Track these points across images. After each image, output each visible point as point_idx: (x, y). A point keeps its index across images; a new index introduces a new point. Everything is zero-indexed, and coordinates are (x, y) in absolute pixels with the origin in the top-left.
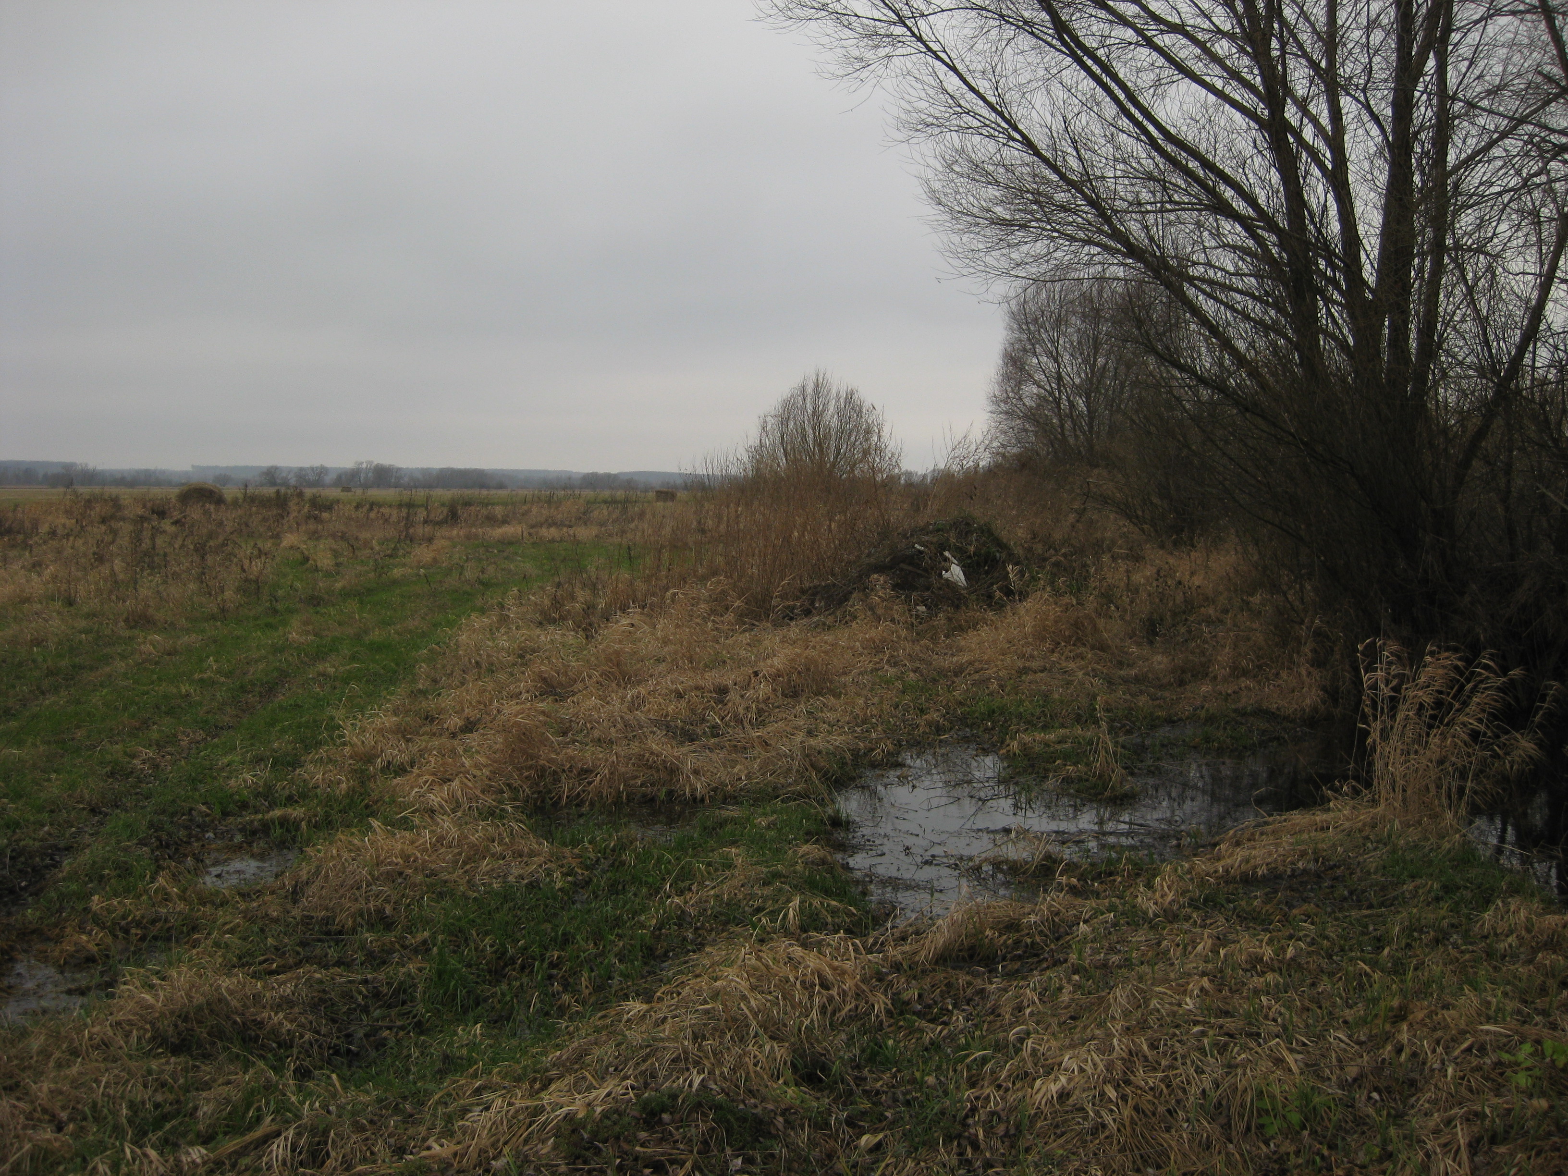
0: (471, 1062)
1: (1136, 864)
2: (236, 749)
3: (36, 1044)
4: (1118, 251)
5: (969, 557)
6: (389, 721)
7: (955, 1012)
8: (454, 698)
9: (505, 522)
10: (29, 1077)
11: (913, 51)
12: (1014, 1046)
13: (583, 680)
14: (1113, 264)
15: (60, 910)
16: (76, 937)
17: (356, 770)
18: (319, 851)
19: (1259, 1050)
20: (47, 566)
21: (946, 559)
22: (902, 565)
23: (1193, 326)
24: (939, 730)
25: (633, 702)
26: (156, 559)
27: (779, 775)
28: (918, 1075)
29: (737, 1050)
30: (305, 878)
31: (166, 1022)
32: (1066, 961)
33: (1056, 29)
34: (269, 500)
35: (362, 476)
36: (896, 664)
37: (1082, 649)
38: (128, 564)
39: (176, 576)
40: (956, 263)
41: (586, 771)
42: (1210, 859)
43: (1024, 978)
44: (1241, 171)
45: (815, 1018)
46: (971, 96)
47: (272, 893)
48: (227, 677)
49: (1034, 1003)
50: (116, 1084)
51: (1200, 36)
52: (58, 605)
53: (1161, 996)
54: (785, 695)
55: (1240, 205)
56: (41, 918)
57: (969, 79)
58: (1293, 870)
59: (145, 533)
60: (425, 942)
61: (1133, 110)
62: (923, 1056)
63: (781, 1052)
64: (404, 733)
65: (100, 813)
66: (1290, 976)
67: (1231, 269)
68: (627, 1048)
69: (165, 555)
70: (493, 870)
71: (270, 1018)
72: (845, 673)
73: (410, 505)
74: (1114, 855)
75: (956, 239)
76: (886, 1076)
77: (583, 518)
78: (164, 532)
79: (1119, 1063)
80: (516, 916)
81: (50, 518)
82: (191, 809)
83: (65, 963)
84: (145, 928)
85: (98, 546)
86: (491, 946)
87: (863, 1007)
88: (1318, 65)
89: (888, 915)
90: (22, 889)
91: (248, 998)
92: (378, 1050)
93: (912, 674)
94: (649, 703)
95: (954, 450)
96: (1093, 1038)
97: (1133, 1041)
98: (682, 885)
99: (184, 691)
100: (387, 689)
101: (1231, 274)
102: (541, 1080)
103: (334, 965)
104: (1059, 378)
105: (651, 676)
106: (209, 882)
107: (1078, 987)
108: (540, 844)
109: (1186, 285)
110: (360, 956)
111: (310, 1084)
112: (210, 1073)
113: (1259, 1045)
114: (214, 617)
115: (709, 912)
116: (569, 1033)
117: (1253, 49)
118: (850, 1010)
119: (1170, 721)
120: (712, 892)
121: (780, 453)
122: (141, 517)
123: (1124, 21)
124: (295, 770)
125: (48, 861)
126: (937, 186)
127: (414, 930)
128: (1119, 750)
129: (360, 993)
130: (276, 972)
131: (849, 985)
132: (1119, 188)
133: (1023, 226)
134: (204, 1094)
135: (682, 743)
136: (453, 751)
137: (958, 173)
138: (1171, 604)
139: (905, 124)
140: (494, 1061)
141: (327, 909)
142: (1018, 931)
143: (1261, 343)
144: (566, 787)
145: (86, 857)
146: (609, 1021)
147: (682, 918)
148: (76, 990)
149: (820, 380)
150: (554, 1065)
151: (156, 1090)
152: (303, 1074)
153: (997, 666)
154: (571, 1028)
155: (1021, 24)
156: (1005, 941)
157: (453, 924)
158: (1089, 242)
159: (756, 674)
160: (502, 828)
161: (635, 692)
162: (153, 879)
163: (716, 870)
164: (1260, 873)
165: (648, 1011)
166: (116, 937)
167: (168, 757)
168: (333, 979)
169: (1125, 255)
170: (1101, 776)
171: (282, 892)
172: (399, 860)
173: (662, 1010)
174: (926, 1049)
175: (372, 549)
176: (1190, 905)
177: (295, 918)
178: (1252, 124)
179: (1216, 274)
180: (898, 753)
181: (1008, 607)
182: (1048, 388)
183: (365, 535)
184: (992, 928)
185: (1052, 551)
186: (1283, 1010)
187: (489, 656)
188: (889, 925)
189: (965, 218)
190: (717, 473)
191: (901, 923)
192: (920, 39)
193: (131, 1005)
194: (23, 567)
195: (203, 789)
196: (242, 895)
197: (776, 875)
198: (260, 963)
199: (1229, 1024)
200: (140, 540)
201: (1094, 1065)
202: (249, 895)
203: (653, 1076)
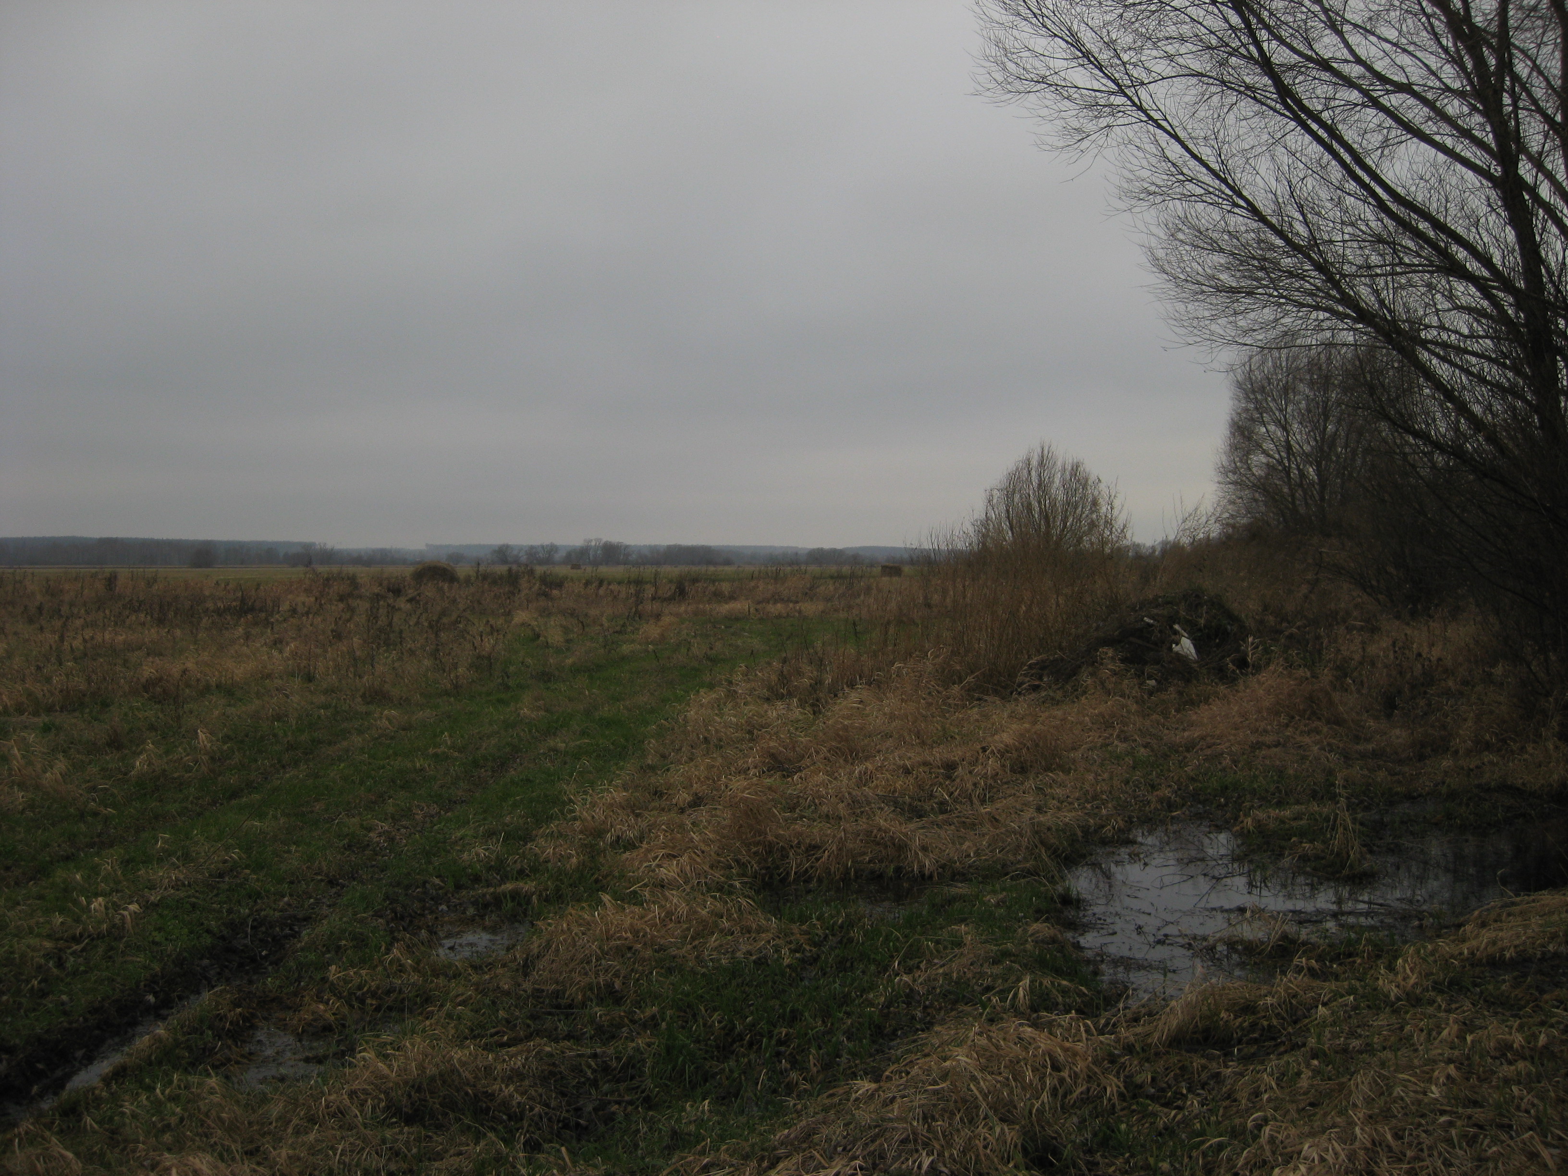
0: (699, 1139)
1: (1376, 945)
2: (468, 822)
3: (276, 1110)
4: (1348, 316)
5: (1200, 630)
6: (620, 796)
7: (1190, 1096)
8: (683, 774)
9: (732, 598)
10: (268, 1142)
11: (1134, 120)
12: (1251, 1132)
13: (811, 755)
14: (1343, 329)
15: (299, 980)
16: (314, 1005)
17: (586, 845)
18: (549, 924)
19: (1512, 1143)
20: (287, 644)
21: (1176, 632)
22: (1132, 639)
23: (1427, 391)
24: (1171, 806)
25: (860, 778)
26: (392, 635)
27: (1008, 852)
28: (1151, 1161)
29: (966, 1132)
30: (536, 951)
31: (400, 1092)
32: (1304, 1045)
33: (1278, 92)
34: (501, 577)
35: (591, 553)
36: (1126, 740)
37: (1317, 723)
38: (365, 641)
39: (412, 652)
40: (1182, 331)
41: (816, 847)
42: (1453, 941)
43: (1262, 1063)
44: (1474, 230)
45: (1046, 1100)
46: (1193, 163)
47: (504, 966)
48: (460, 751)
49: (1271, 1088)
50: (352, 1151)
51: (1430, 96)
52: (298, 680)
53: (1405, 1084)
54: (1013, 770)
55: (1473, 266)
56: (280, 987)
57: (1191, 146)
58: (1543, 953)
59: (381, 611)
60: (653, 1017)
61: (1360, 172)
62: (1157, 1141)
63: (1012, 1135)
64: (633, 809)
65: (338, 884)
66: (1542, 1065)
67: (1466, 331)
68: (855, 1128)
69: (401, 632)
70: (721, 946)
71: (501, 1090)
72: (1074, 749)
73: (639, 582)
74: (1353, 935)
75: (1181, 307)
76: (1119, 1162)
77: (809, 594)
78: (399, 609)
79: (1362, 1153)
80: (744, 992)
81: (290, 597)
82: (425, 882)
83: (303, 1031)
84: (380, 998)
85: (336, 623)
86: (719, 1022)
87: (1095, 1090)
88: (1553, 119)
89: (1120, 996)
90: (262, 958)
91: (479, 1070)
92: (606, 1125)
93: (1142, 750)
94: (877, 779)
95: (1184, 522)
96: (1334, 1126)
97: (1376, 1130)
98: (911, 963)
99: (418, 765)
100: (617, 764)
101: (1466, 337)
102: (769, 1158)
103: (564, 1039)
104: (1289, 447)
105: (879, 752)
106: (442, 954)
107: (1317, 1072)
108: (769, 920)
109: (1419, 349)
110: (589, 1030)
111: (541, 1157)
112: (442, 1144)
113: (1511, 1138)
114: (447, 693)
115: (938, 990)
116: (797, 1112)
117: (1484, 106)
118: (1082, 1093)
119: (1410, 797)
120: (941, 971)
121: (1005, 526)
122: (377, 595)
123: (1349, 83)
124: (526, 844)
125: (287, 931)
126: (1160, 253)
127: (643, 1005)
128: (1358, 827)
129: (589, 1067)
130: (508, 1045)
131: (1080, 1066)
132: (1348, 252)
133: (1250, 294)
134: (437, 1164)
135: (910, 819)
136: (682, 826)
137: (1181, 241)
138: (1409, 676)
139: (1128, 193)
140: (722, 1138)
141: (557, 983)
142: (1254, 1013)
143: (1497, 407)
144: (794, 863)
145: (323, 928)
146: (837, 1100)
147: (910, 997)
148: (314, 1058)
149: (1046, 452)
150: (782, 1144)
151: (389, 1159)
152: (533, 1147)
153: (1229, 741)
154: (799, 1107)
155: (1242, 89)
156: (1241, 1024)
157: (682, 1000)
158: (1317, 308)
159: (984, 750)
160: (730, 904)
161: (862, 767)
162: (388, 951)
163: (945, 948)
164: (1508, 956)
165: (877, 1090)
166: (352, 1007)
167: (403, 831)
168: (563, 1052)
169: (1356, 320)
170: (1338, 854)
171: (513, 965)
172: (629, 935)
173: (891, 1089)
174: (1160, 1134)
175: (602, 625)
176: (1434, 989)
177: (525, 991)
178: (1484, 182)
179: (1449, 336)
180: (1130, 830)
181: (1241, 681)
182: (1277, 456)
183: (593, 612)
184: (1227, 1010)
185: (1284, 625)
186: (1536, 1101)
187: (717, 731)
188: (1121, 1005)
189: (1190, 286)
190: (943, 547)
191: (1134, 1004)
192: (1140, 108)
193: (367, 1074)
194: (265, 644)
195: (436, 861)
196: (475, 968)
197: (1006, 954)
198: (492, 1036)
199: (1479, 1114)
200: (376, 618)
201: (1336, 1154)
202: (481, 967)
203: (882, 1157)
